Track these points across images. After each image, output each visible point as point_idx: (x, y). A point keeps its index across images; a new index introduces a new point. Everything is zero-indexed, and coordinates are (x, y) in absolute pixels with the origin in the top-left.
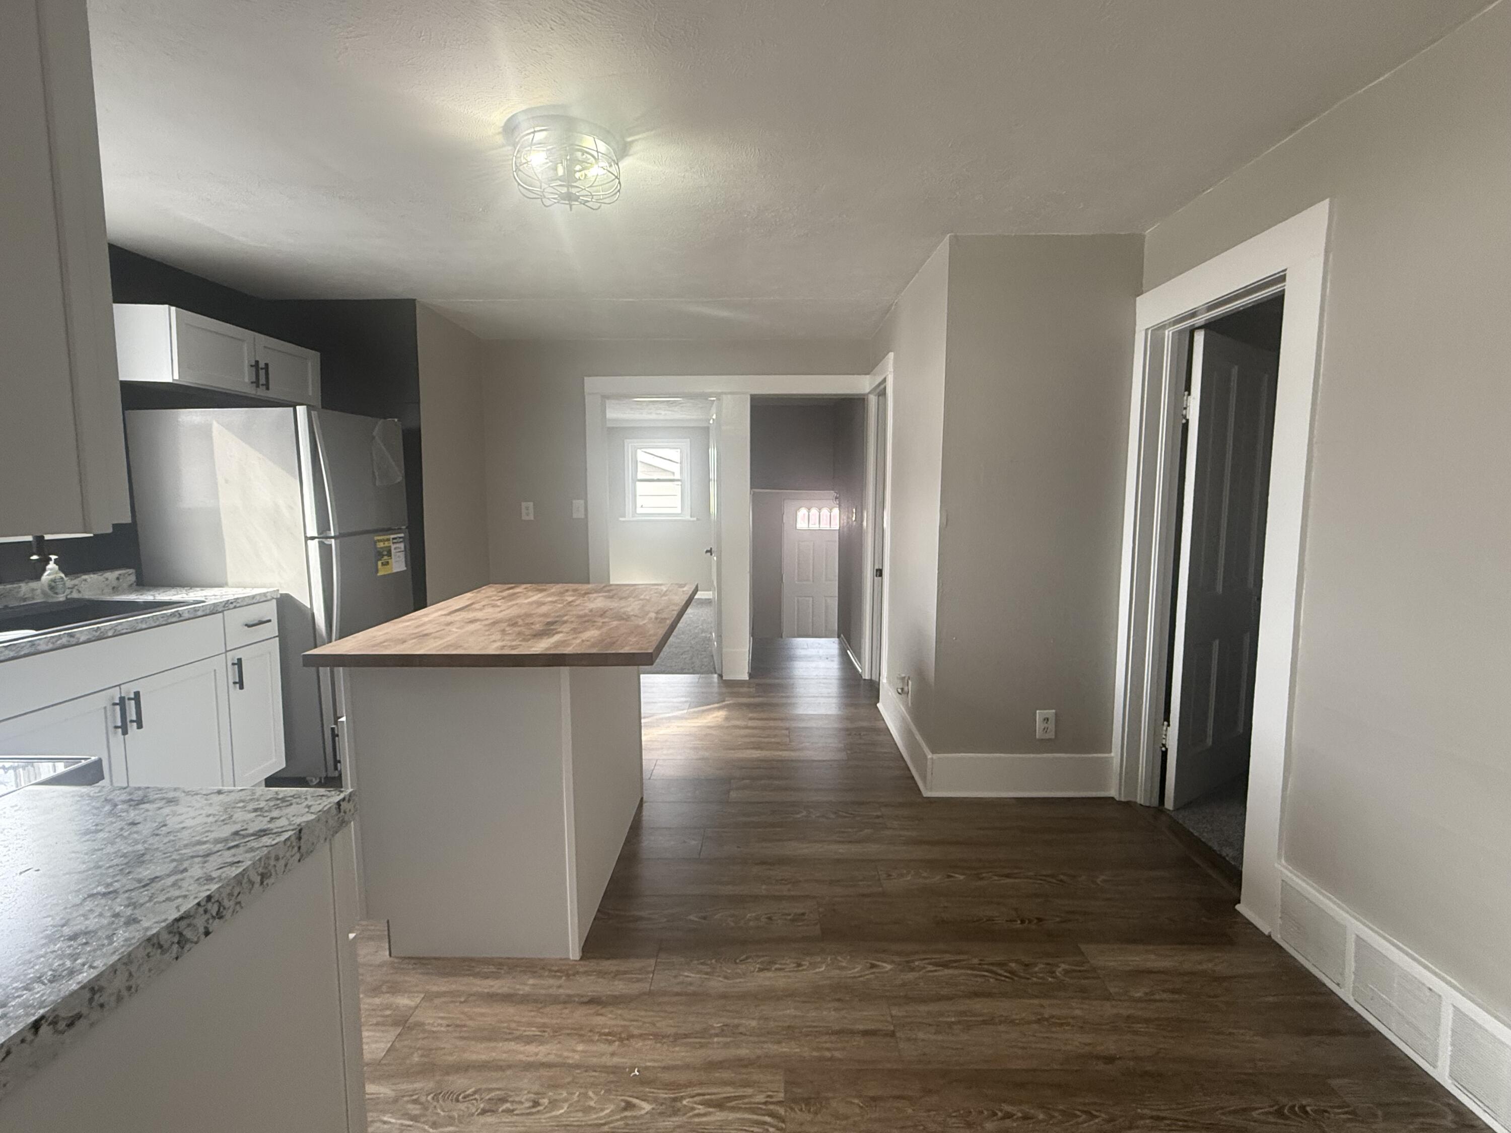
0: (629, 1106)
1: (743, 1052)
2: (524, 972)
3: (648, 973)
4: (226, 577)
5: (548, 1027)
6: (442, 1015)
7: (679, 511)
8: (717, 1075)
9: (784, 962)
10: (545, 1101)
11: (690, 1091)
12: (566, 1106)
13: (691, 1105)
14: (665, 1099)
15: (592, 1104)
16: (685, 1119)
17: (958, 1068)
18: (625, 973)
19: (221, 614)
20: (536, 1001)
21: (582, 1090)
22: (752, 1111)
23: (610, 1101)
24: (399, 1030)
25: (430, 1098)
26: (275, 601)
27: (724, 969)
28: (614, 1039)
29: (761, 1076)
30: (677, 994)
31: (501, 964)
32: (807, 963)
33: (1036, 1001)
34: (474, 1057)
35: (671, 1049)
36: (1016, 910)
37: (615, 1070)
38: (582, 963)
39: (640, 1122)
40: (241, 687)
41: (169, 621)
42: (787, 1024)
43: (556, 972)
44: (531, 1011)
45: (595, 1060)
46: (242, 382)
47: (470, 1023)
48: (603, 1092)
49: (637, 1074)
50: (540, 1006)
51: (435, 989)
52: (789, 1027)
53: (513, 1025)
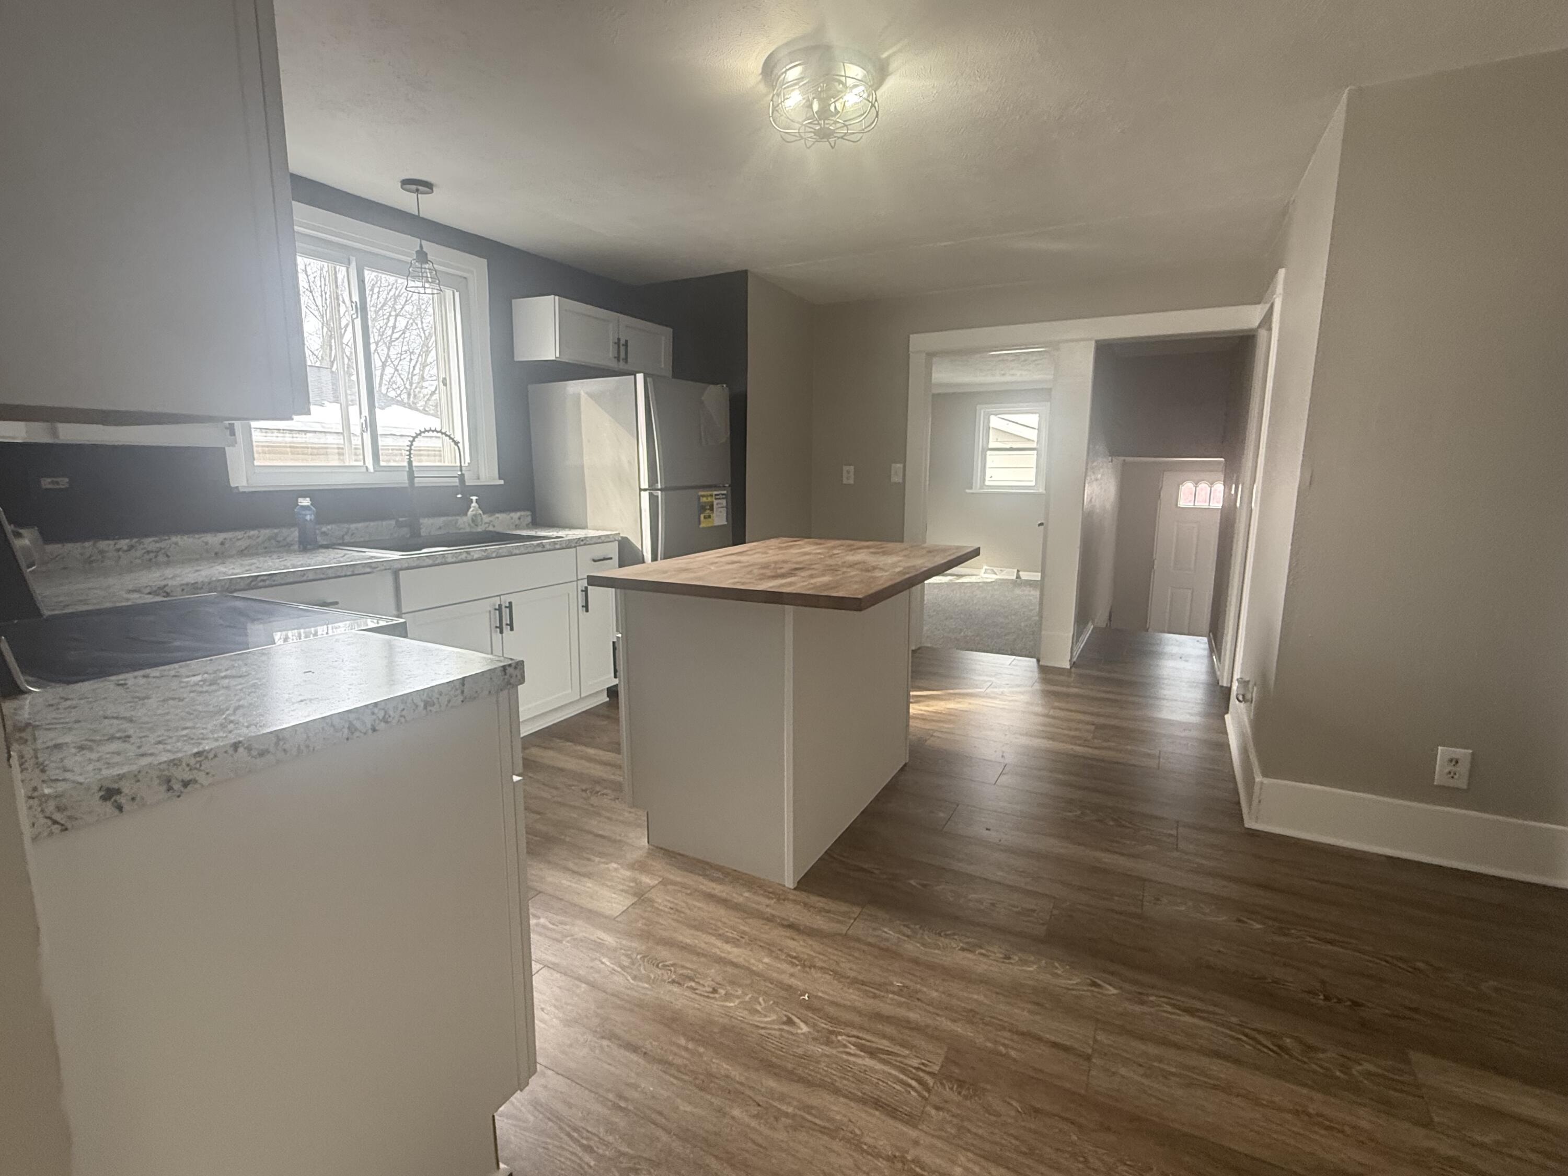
0: (790, 1022)
1: (913, 1016)
2: (744, 885)
3: (850, 918)
4: (587, 522)
5: (745, 935)
6: (668, 898)
7: (1033, 484)
8: (880, 1026)
9: (991, 949)
10: (722, 992)
11: (848, 1030)
12: (737, 1001)
13: (844, 1042)
14: (823, 1028)
15: (759, 1008)
16: (834, 1052)
17: (1157, 1120)
18: (828, 912)
19: (574, 549)
20: (745, 912)
21: (756, 995)
22: (903, 1071)
23: (775, 1011)
24: (636, 899)
25: (639, 957)
26: (617, 543)
27: (926, 937)
28: (797, 963)
29: (923, 1043)
30: (870, 944)
31: (728, 874)
32: (1016, 958)
33: (1305, 1091)
34: (681, 938)
35: (845, 989)
36: (1323, 982)
37: (789, 988)
38: (795, 892)
39: (794, 1038)
40: (587, 611)
41: (536, 550)
42: (969, 1007)
43: (771, 893)
44: (739, 918)
45: (775, 975)
46: (606, 358)
47: (688, 911)
48: (771, 1002)
49: (807, 998)
50: (746, 916)
51: (672, 877)
52: (971, 1010)
53: (719, 924)
